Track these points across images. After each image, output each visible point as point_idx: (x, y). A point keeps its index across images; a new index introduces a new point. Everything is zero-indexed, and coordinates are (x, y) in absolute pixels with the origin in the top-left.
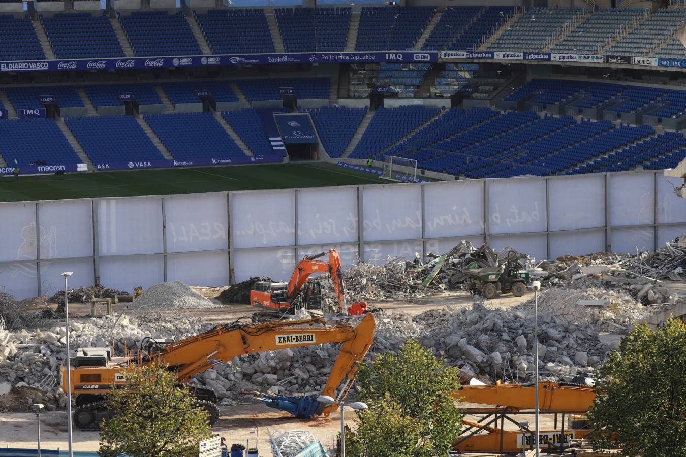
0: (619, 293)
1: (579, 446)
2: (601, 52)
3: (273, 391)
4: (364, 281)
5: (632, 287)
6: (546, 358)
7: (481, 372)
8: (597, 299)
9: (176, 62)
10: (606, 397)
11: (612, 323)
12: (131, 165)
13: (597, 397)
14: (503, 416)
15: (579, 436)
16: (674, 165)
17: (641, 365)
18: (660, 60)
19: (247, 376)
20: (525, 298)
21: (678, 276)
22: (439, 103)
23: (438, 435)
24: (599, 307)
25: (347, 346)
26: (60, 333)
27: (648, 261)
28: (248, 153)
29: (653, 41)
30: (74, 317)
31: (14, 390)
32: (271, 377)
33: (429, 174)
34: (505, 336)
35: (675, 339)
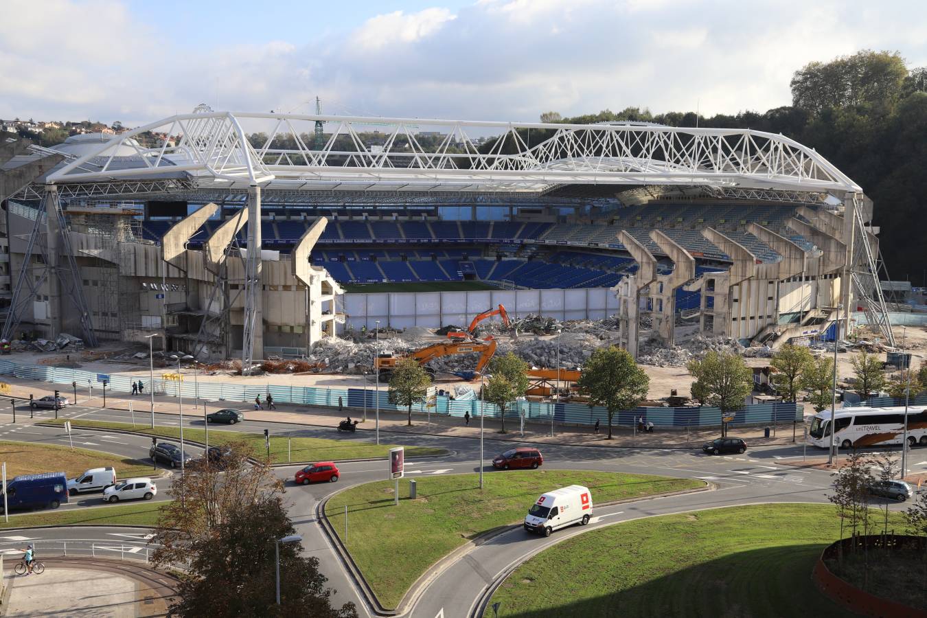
0: (591, 335)
1: (574, 394)
2: (587, 242)
3: (456, 369)
4: (492, 328)
5: (596, 333)
6: (562, 359)
7: (537, 364)
8: (582, 337)
9: (422, 241)
10: (585, 375)
11: (588, 347)
12: (403, 280)
13: (581, 375)
14: (545, 381)
15: (574, 390)
17: (599, 364)
18: (610, 245)
19: (446, 363)
20: (554, 336)
21: (614, 329)
22: (523, 259)
23: (520, 388)
24: (583, 340)
25: (485, 353)
26: (374, 345)
27: (603, 323)
28: (449, 277)
29: (607, 238)
30: (380, 339)
31: (356, 366)
32: (456, 364)
33: (518, 287)
34: (547, 351)
35: (612, 354)
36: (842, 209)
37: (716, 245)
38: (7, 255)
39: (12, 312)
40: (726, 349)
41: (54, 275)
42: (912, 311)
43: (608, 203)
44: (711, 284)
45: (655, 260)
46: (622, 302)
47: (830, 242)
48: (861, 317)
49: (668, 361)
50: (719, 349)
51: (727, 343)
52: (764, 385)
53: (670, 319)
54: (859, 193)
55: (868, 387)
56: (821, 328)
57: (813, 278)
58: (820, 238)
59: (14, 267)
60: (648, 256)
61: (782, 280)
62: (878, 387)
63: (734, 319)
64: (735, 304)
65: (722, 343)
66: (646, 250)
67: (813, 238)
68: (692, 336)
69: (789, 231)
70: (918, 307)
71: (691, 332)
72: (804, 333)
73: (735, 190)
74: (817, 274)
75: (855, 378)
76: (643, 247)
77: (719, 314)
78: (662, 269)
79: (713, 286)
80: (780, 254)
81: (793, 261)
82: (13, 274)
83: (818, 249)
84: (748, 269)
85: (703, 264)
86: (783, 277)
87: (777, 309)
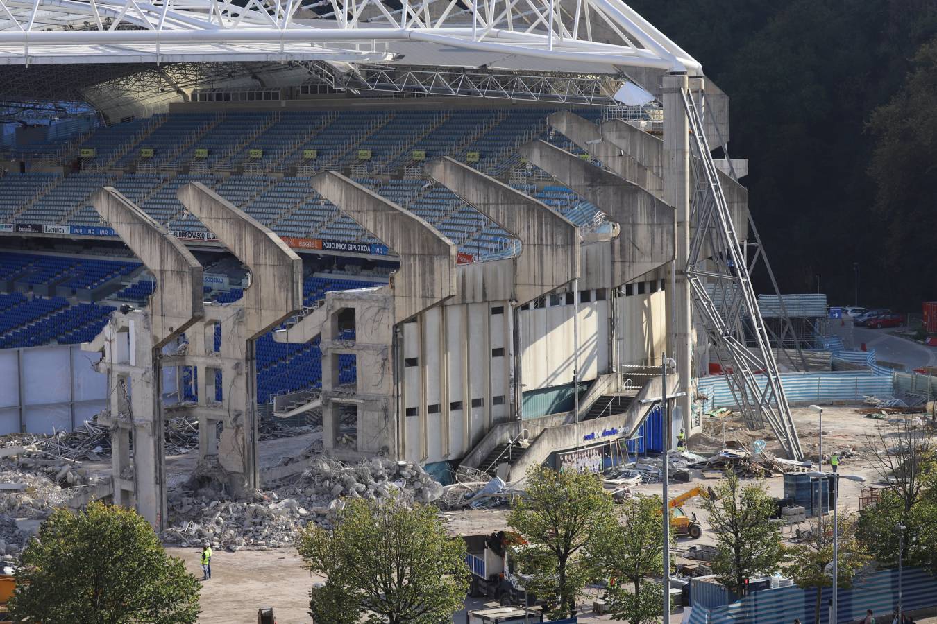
0: (36, 475)
2: (11, 220)
5: (50, 469)
8: (13, 483)
10: (27, 587)
11: (29, 508)
13: (17, 587)
16: (90, 339)
17: (62, 552)
18: (73, 228)
21: (98, 457)
24: (16, 491)
27: (65, 441)
29: (65, 208)
35: (97, 523)
36: (659, 116)
37: (355, 217)
40: (393, 493)
42: (834, 368)
43: (64, 114)
44: (346, 321)
45: (196, 263)
46: (115, 382)
47: (635, 201)
48: (718, 389)
49: (245, 534)
50: (377, 494)
51: (396, 475)
52: (496, 579)
53: (243, 419)
54: (694, 74)
55: (746, 565)
56: (629, 422)
57: (600, 295)
58: (611, 190)
60: (177, 253)
61: (522, 302)
62: (767, 564)
63: (411, 412)
64: (411, 373)
65: (382, 478)
66: (171, 237)
67: (594, 193)
68: (304, 463)
69: (532, 175)
70: (845, 357)
71: (302, 451)
72: (586, 438)
73: (394, 72)
74: (607, 285)
75: (714, 544)
76: (162, 229)
77: (370, 402)
78: (215, 286)
79: (353, 327)
80: (515, 236)
81: (548, 252)
83: (608, 218)
84: (437, 276)
85: (321, 270)
86: (527, 294)
87: (516, 380)
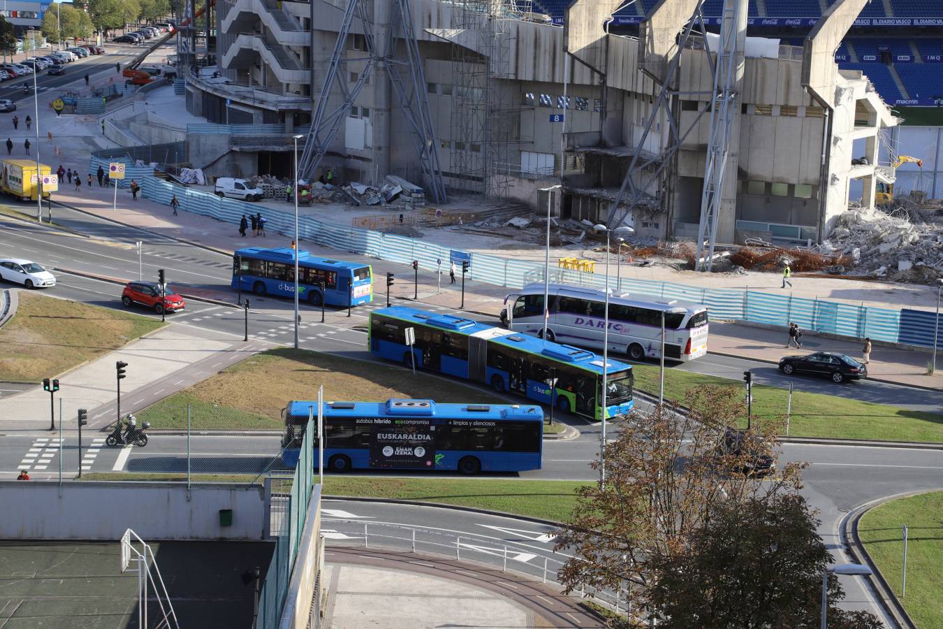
38: (308, 35)
39: (314, 134)
41: (383, 73)
59: (317, 56)
82: (316, 67)
